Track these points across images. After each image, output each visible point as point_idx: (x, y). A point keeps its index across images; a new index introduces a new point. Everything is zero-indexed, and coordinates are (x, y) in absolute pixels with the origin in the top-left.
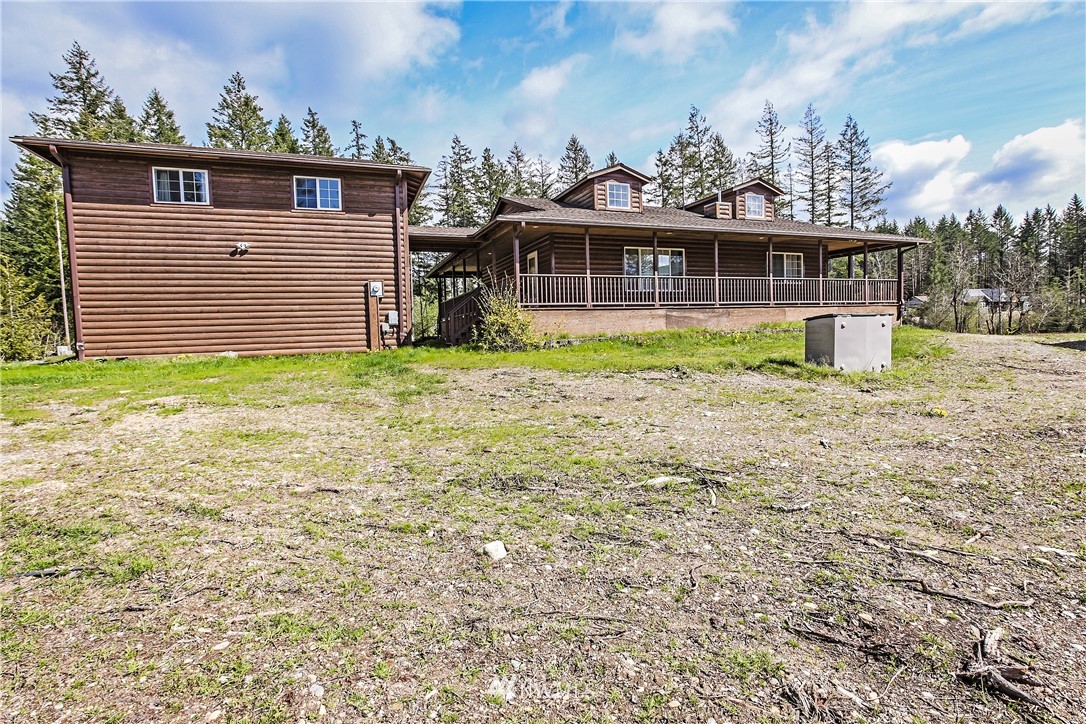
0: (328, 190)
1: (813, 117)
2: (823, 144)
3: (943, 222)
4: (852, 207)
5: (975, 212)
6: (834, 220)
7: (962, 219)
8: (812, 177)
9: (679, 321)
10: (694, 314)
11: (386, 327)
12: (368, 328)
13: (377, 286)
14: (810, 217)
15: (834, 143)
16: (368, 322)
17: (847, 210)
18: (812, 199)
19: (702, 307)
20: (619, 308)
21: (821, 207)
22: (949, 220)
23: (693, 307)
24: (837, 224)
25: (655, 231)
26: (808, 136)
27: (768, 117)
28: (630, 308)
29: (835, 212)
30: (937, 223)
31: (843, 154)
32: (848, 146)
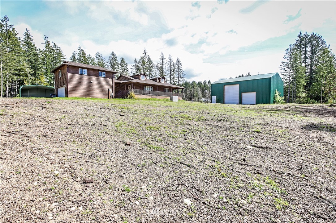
0: (104, 75)
1: (171, 57)
2: (173, 63)
3: (199, 82)
4: (179, 78)
5: (205, 81)
6: (175, 80)
7: (202, 82)
8: (170, 70)
9: (153, 97)
10: (155, 97)
11: (111, 96)
12: (108, 96)
13: (110, 89)
14: (170, 79)
15: (175, 63)
16: (108, 95)
17: (177, 78)
18: (171, 75)
19: (156, 96)
20: (145, 95)
21: (172, 77)
22: (200, 82)
23: (155, 96)
24: (175, 81)
25: (150, 84)
26: (170, 61)
27: (162, 55)
28: (146, 95)
29: (175, 78)
30: (198, 83)
31: (177, 66)
32: (178, 64)
